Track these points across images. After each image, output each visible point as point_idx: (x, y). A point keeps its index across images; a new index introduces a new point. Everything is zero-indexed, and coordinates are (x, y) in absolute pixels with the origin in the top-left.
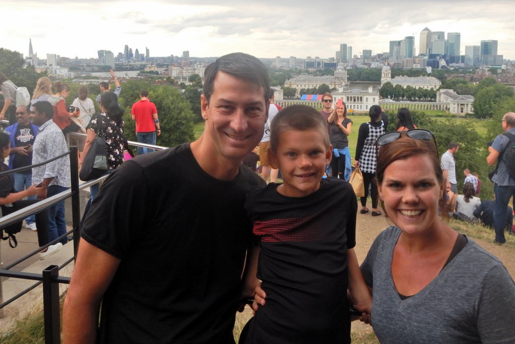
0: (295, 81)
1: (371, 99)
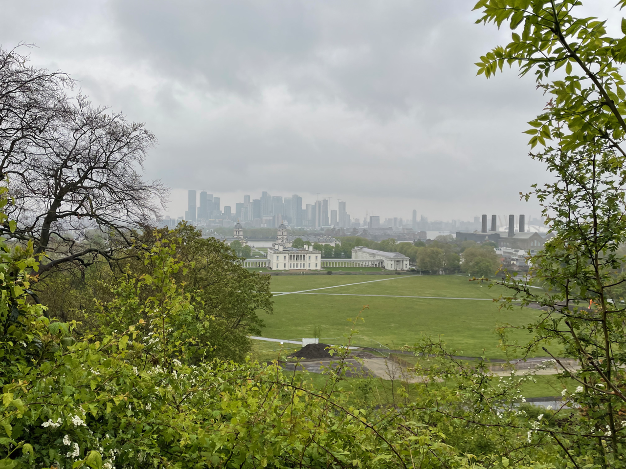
1: (313, 256)
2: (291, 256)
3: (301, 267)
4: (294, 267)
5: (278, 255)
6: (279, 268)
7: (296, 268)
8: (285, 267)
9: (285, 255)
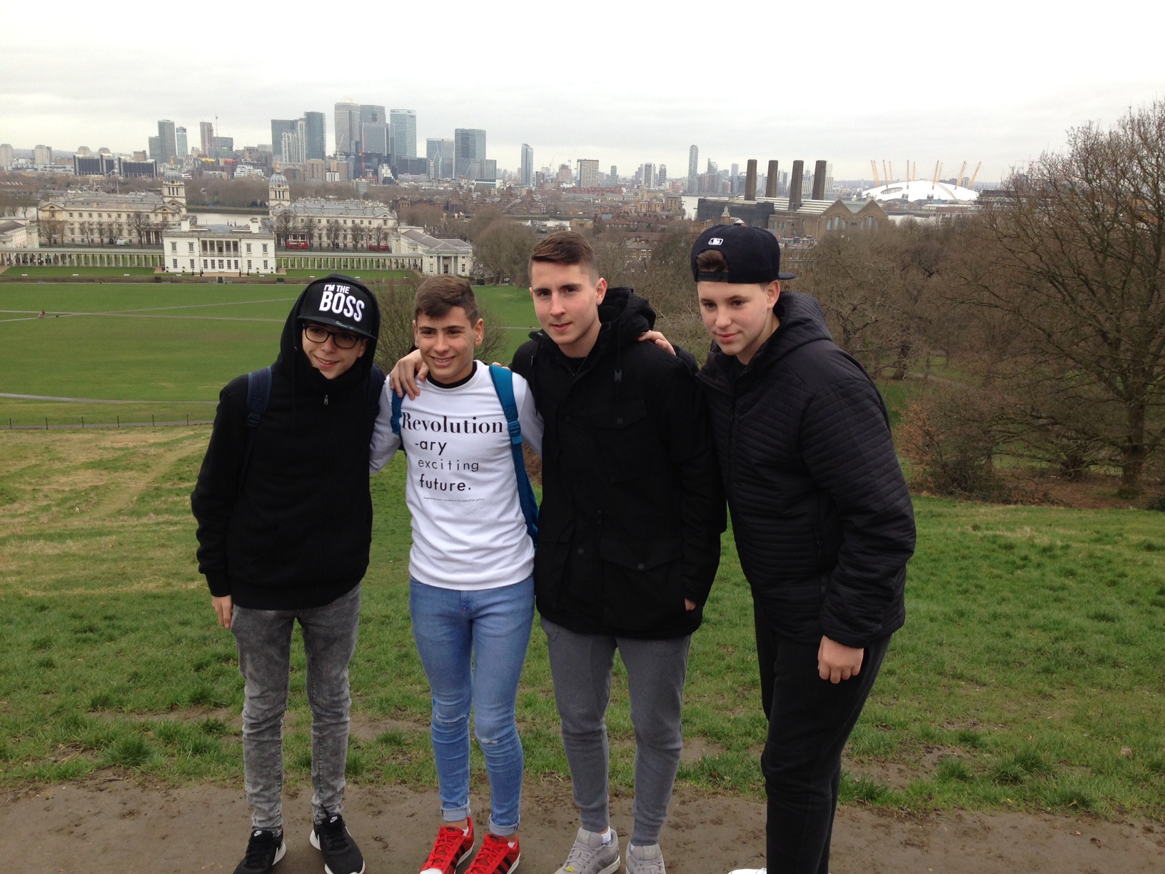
0: (65, 204)
1: (257, 245)
2: (204, 244)
3: (229, 267)
4: (213, 267)
5: (173, 240)
6: (179, 270)
7: (217, 269)
8: (193, 266)
9: (191, 240)
